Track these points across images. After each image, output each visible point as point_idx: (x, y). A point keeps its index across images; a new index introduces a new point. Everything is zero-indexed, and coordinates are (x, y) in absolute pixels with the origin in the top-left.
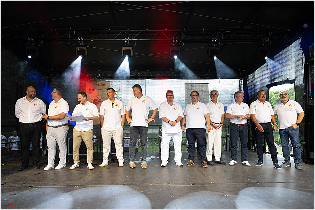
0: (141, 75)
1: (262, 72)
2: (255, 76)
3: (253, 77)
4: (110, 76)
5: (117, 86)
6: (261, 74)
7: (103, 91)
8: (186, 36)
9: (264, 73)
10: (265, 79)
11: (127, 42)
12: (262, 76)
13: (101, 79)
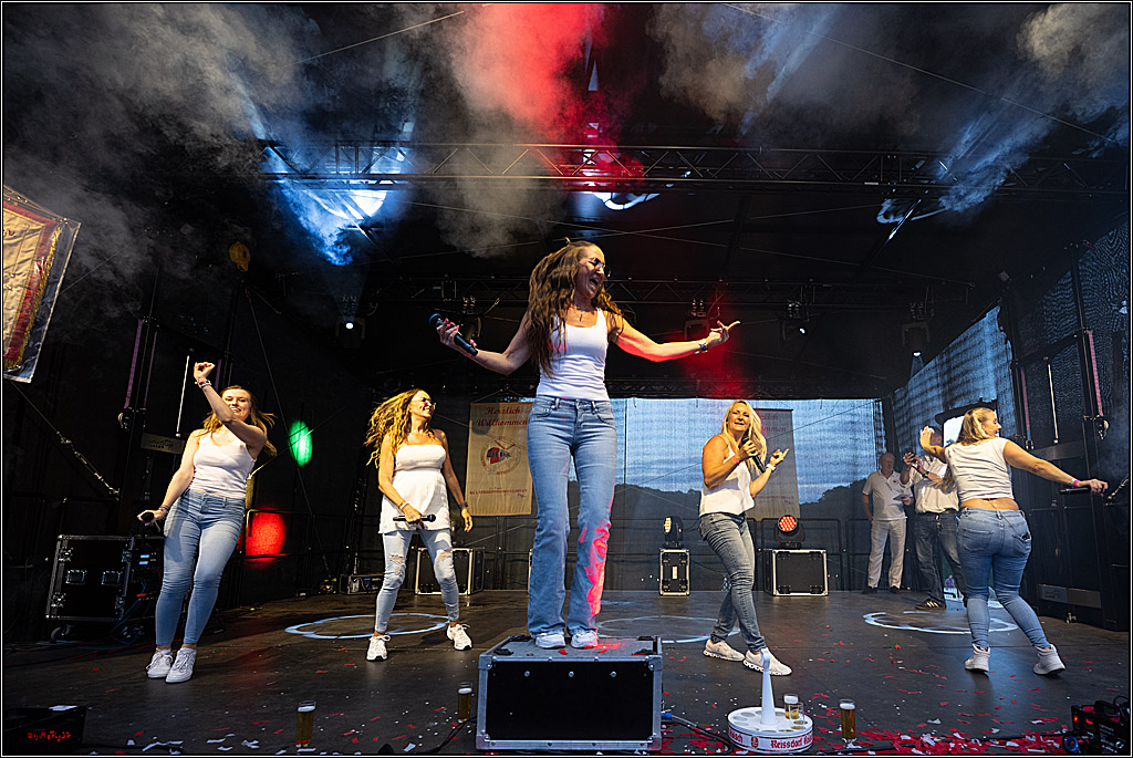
1: (926, 382)
2: (911, 393)
6: (924, 388)
7: (514, 428)
8: (726, 295)
9: (929, 386)
10: (932, 399)
12: (926, 392)
13: (510, 395)
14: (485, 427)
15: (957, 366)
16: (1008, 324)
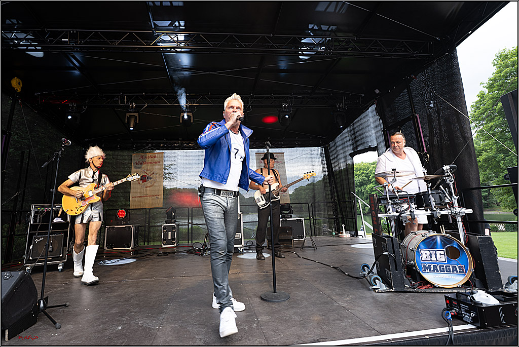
1: (344, 139)
2: (337, 144)
3: (335, 145)
4: (163, 146)
5: (172, 158)
6: (343, 142)
7: (153, 165)
8: (254, 100)
9: (345, 140)
10: (347, 146)
11: (187, 108)
13: (152, 149)
14: (140, 166)
15: (358, 131)
16: (380, 112)
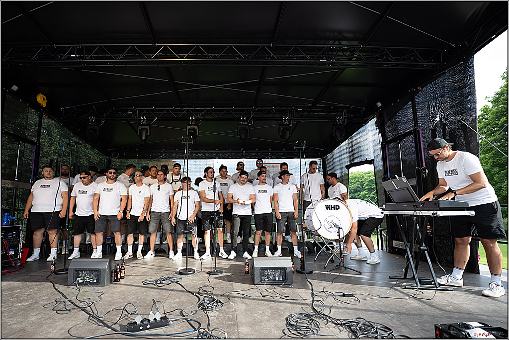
0: (209, 154)
1: (341, 151)
2: (334, 156)
3: (332, 157)
4: (175, 155)
6: (340, 154)
8: (256, 114)
9: (343, 153)
10: (344, 159)
11: (192, 121)
12: (342, 155)
13: (165, 158)
15: (356, 144)
